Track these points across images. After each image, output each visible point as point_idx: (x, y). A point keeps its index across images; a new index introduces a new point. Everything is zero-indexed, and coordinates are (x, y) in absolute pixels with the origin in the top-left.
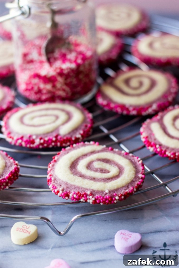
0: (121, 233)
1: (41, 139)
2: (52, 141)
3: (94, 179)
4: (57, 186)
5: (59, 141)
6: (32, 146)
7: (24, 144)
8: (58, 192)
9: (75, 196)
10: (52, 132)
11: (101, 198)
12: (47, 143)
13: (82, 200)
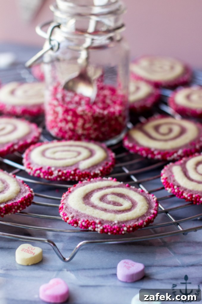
0: (125, 262)
1: (59, 171)
2: (71, 175)
3: (105, 210)
4: (67, 214)
5: (77, 175)
6: (50, 177)
7: (42, 175)
8: (68, 219)
9: (83, 223)
10: (71, 166)
11: (109, 227)
12: (65, 176)
13: (90, 228)
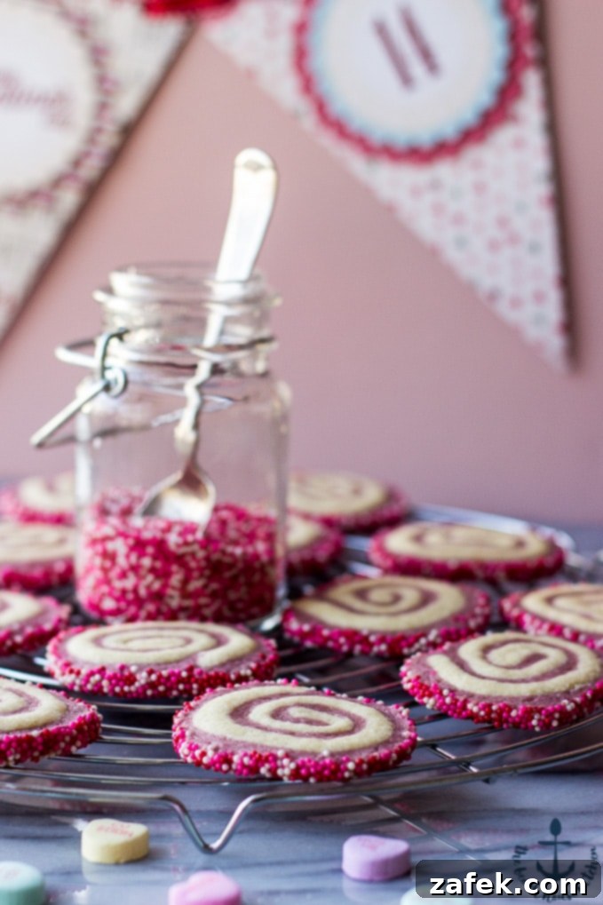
1: (151, 672)
2: (180, 680)
3: (292, 734)
4: (200, 744)
5: (196, 681)
6: (126, 689)
7: (105, 683)
8: (204, 754)
9: (246, 760)
10: (178, 661)
11: (312, 763)
12: (164, 684)
13: (263, 770)
